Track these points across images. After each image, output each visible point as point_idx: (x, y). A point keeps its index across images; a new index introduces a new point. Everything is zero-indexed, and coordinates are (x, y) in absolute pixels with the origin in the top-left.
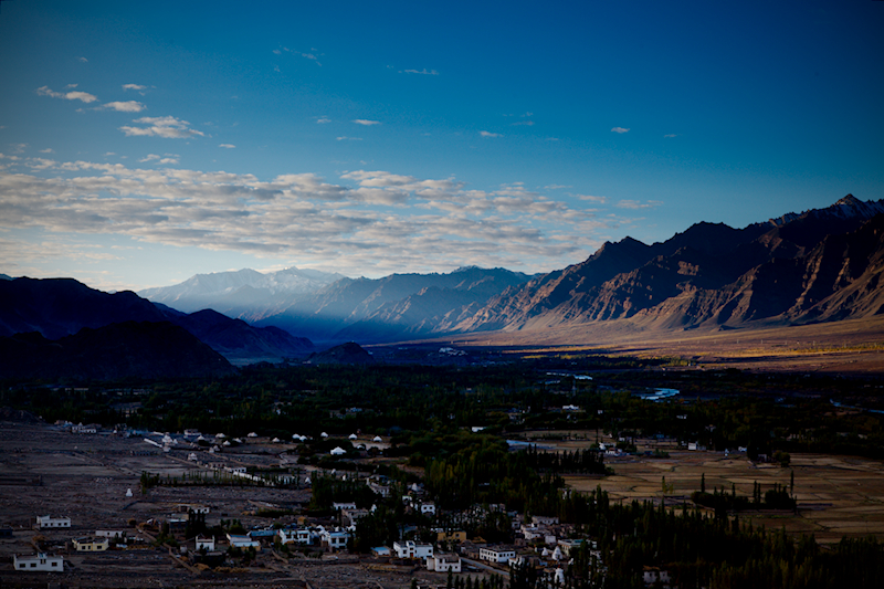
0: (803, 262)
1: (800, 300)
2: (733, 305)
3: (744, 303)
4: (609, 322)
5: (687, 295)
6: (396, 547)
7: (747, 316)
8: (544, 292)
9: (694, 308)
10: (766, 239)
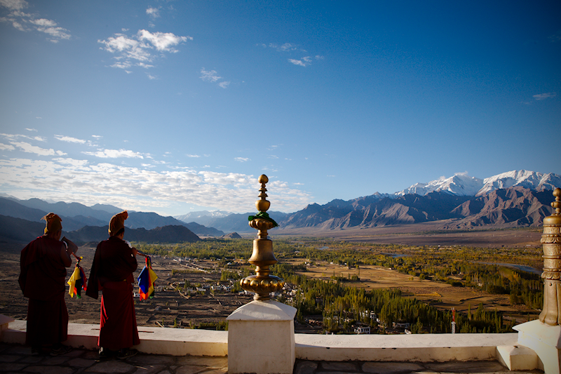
0: (364, 211)
1: (363, 222)
2: (344, 223)
3: (348, 222)
4: (309, 228)
5: (331, 220)
6: (245, 291)
7: (348, 226)
8: (291, 219)
9: (333, 223)
10: (354, 204)
